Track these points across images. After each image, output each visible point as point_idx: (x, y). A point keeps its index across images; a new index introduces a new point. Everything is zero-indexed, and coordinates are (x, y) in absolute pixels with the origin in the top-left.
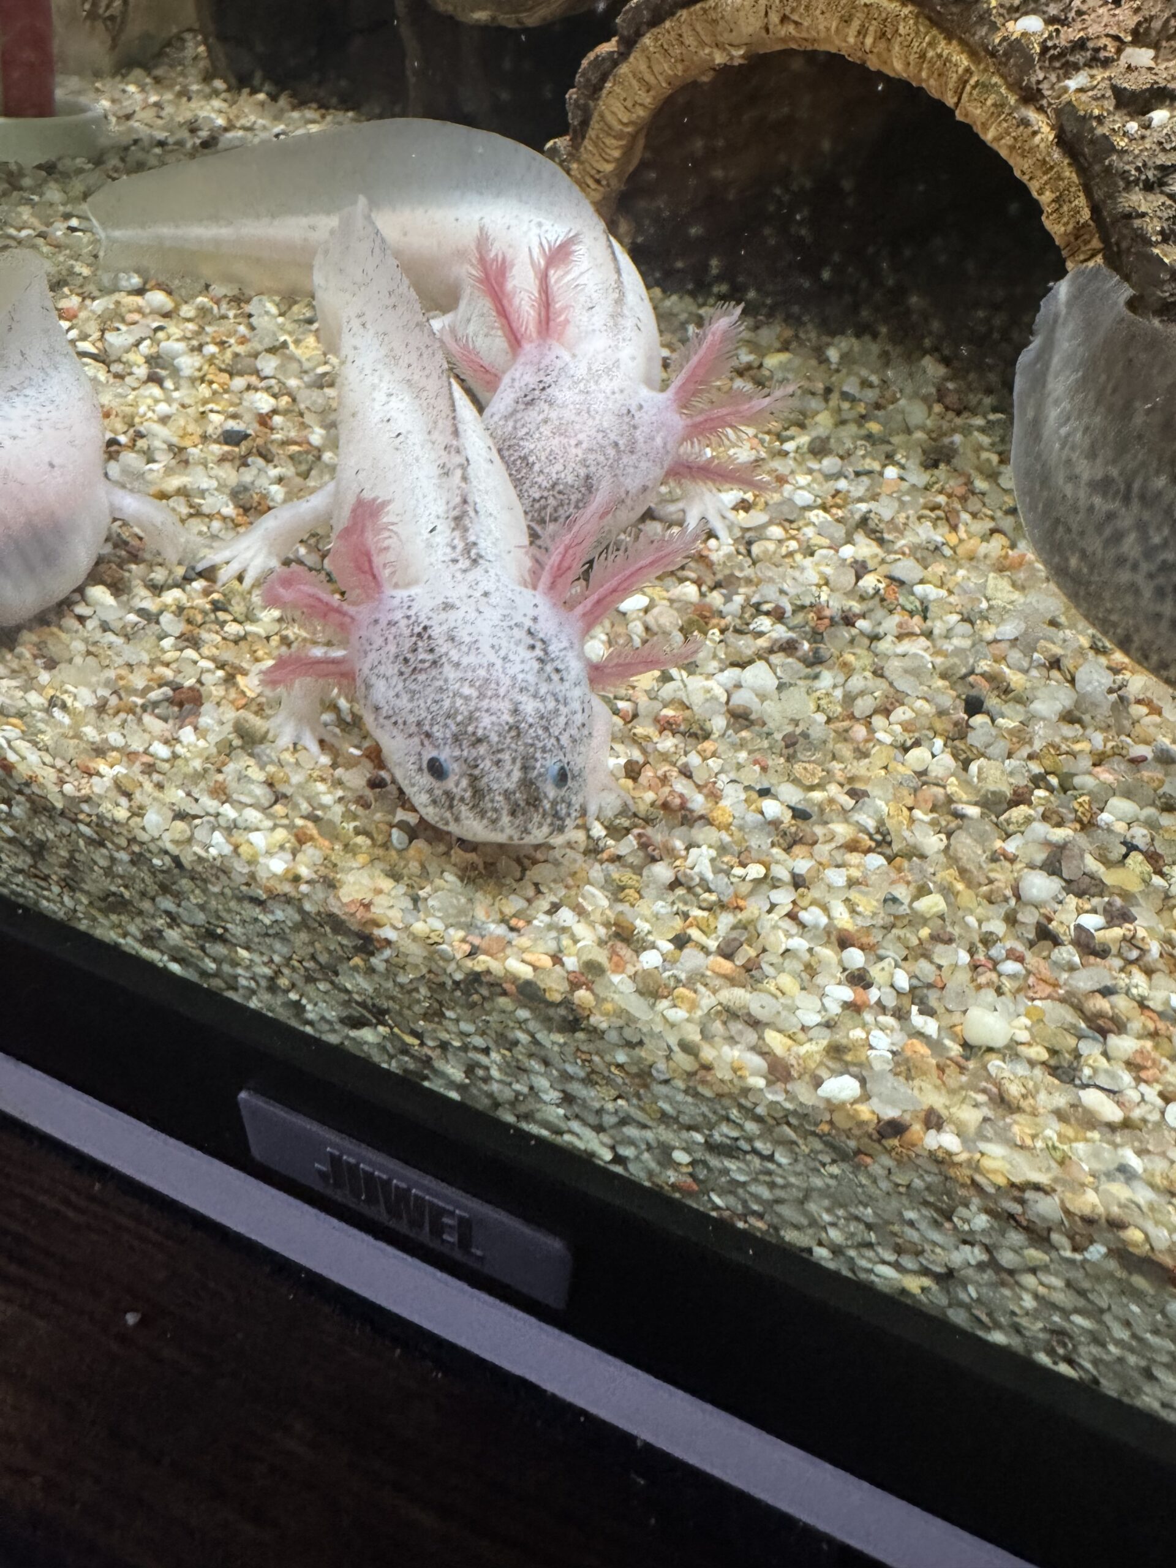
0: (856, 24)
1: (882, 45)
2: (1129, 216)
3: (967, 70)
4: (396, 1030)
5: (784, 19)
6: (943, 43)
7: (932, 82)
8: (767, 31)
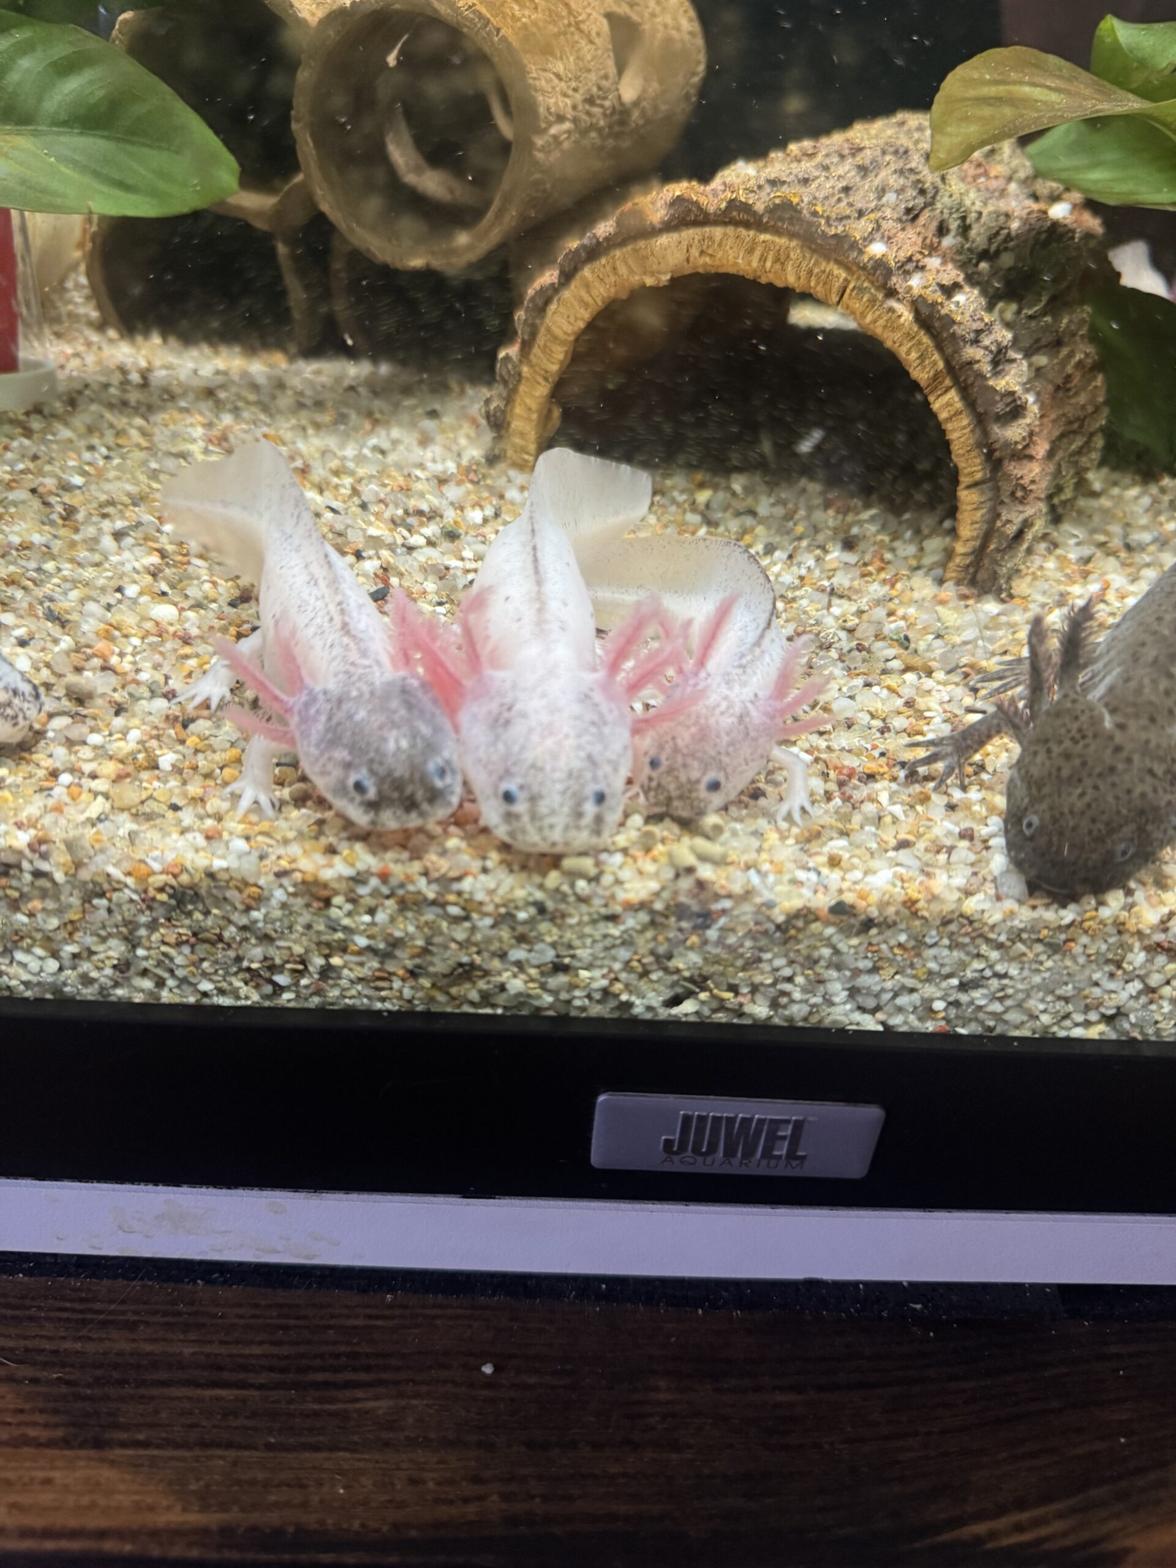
0: (757, 253)
1: (778, 266)
2: (970, 363)
3: (846, 280)
4: (716, 991)
5: (702, 253)
6: (824, 264)
7: (819, 288)
8: (688, 260)
